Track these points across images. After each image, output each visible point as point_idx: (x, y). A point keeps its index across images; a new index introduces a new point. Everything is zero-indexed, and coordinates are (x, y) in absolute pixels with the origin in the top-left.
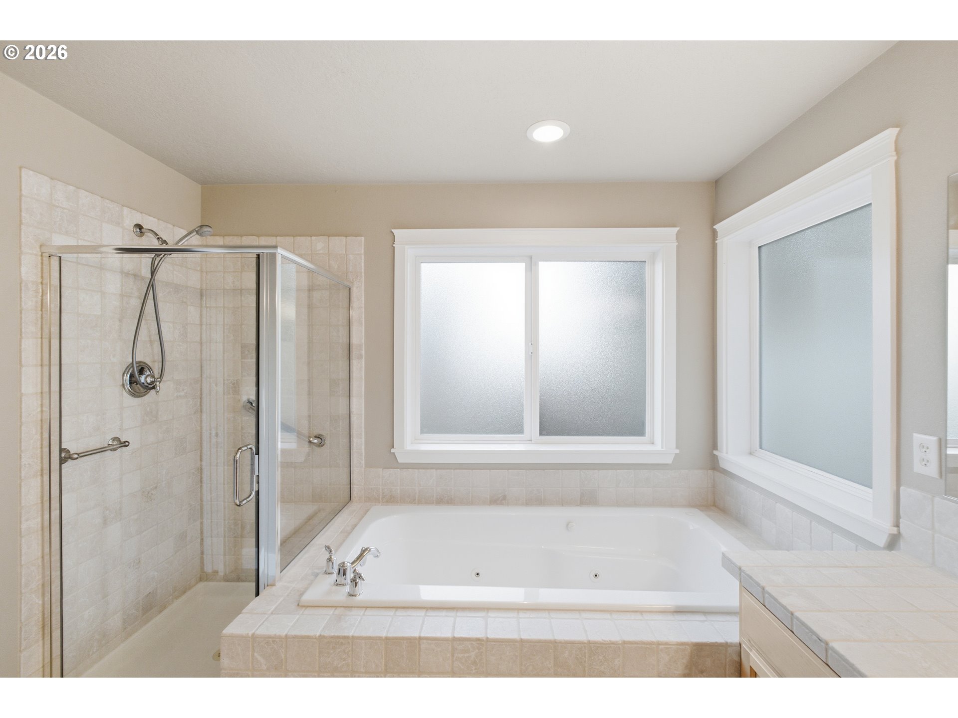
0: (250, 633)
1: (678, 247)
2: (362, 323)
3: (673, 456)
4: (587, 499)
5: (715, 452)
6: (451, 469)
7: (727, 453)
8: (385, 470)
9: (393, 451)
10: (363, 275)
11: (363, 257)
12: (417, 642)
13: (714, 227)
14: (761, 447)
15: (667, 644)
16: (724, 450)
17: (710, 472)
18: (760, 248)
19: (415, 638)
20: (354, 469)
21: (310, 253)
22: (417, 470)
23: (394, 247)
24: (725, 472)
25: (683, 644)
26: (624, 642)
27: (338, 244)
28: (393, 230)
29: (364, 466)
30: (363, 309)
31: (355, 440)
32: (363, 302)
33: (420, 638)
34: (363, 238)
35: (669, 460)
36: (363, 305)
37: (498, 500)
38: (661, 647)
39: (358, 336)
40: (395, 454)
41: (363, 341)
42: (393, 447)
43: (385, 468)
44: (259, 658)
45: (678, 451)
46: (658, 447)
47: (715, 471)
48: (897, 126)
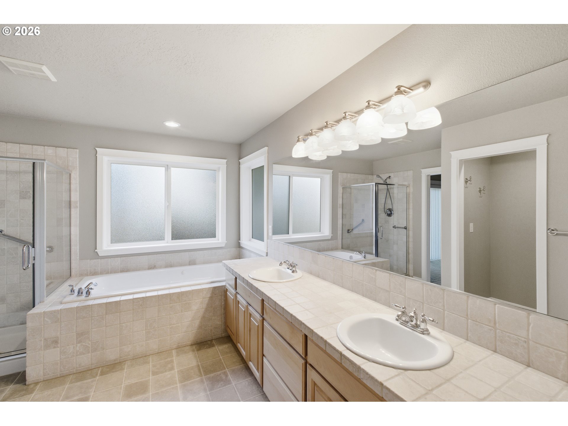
0: (42, 312)
1: (227, 167)
2: (77, 191)
3: (225, 244)
4: (192, 263)
5: (239, 241)
6: (128, 256)
7: (242, 241)
8: (91, 260)
9: (96, 251)
10: (78, 168)
11: (78, 159)
12: (119, 302)
13: (239, 161)
14: (252, 238)
15: (205, 289)
16: (242, 240)
17: (238, 249)
18: (252, 170)
19: (118, 301)
20: (72, 261)
21: (43, 154)
22: (110, 259)
23: (97, 156)
24: (242, 248)
25: (210, 288)
26: (193, 290)
27: (62, 152)
28: (96, 148)
29: (78, 259)
30: (78, 184)
31: (73, 248)
32: (78, 181)
33: (120, 301)
34: (78, 150)
35: (223, 245)
36: (78, 182)
37: (152, 267)
38: (204, 290)
39: (75, 197)
40: (98, 252)
41: (78, 200)
42: (96, 249)
43: (92, 259)
44: (47, 320)
45: (226, 242)
46: (220, 241)
47: (240, 248)
48: (267, 147)
